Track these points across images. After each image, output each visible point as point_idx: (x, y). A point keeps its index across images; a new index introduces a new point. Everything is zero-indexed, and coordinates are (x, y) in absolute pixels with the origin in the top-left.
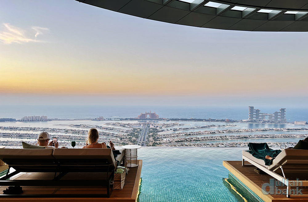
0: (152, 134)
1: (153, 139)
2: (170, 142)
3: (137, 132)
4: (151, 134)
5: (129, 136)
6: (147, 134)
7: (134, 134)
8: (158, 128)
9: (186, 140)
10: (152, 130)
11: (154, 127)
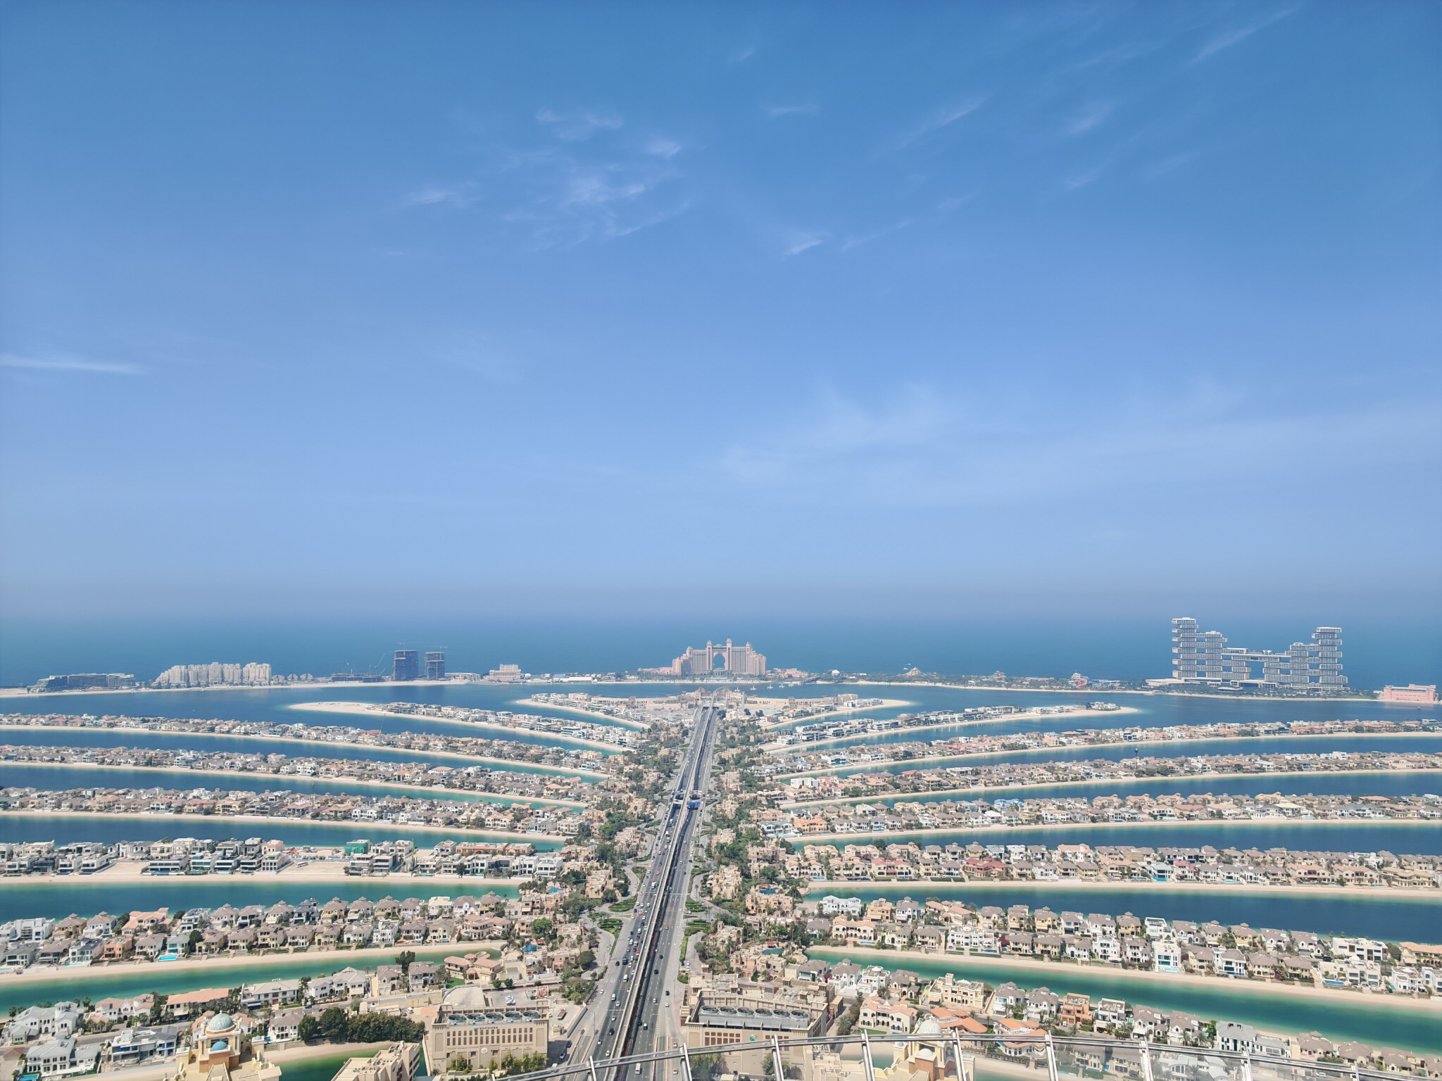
0: (734, 751)
1: (743, 777)
3: (671, 743)
4: (730, 753)
5: (633, 766)
6: (715, 751)
7: (656, 752)
8: (763, 723)
9: (891, 787)
10: (735, 730)
11: (748, 713)
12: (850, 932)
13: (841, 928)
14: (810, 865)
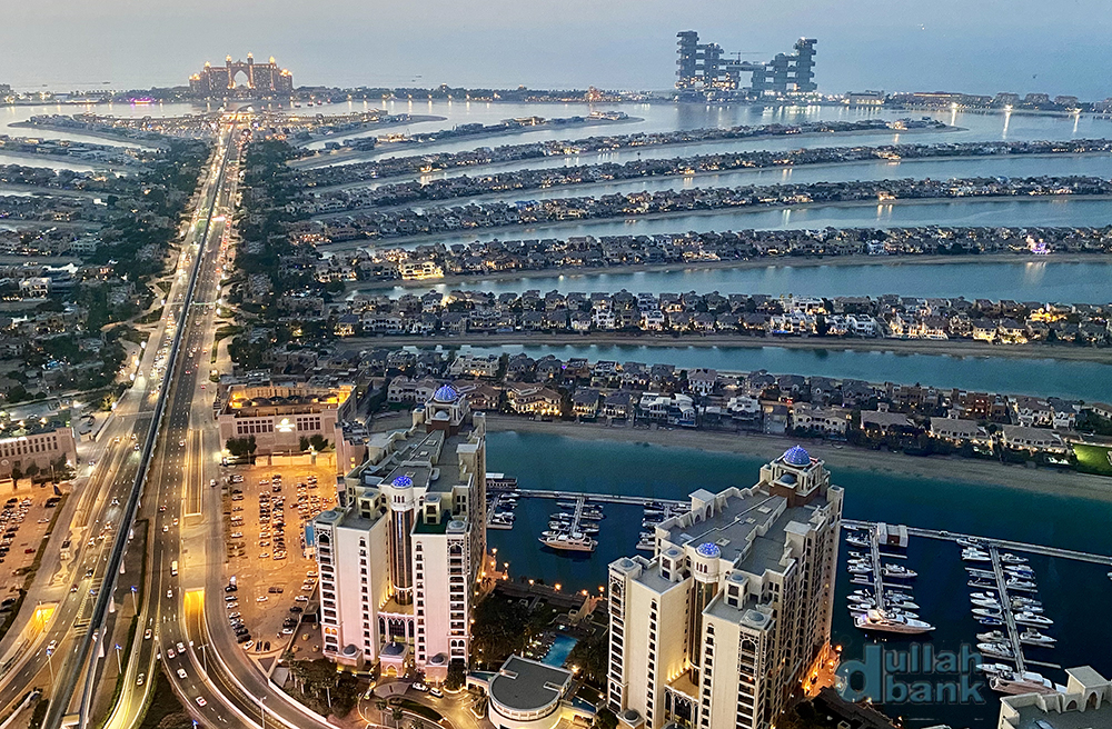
2: (350, 208)
9: (418, 195)
12: (379, 324)
13: (371, 320)
14: (340, 269)
